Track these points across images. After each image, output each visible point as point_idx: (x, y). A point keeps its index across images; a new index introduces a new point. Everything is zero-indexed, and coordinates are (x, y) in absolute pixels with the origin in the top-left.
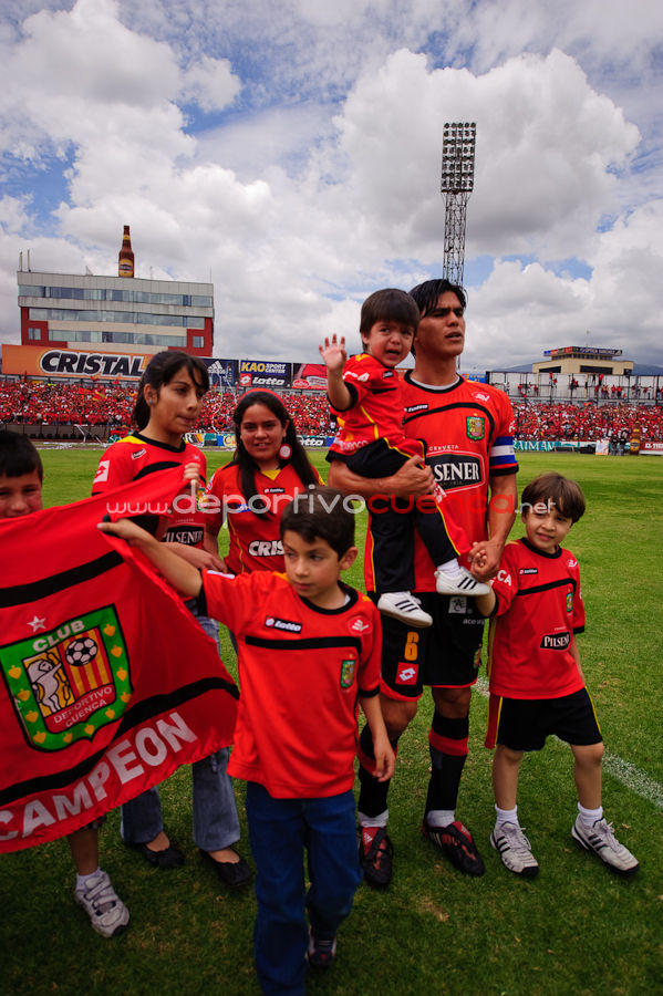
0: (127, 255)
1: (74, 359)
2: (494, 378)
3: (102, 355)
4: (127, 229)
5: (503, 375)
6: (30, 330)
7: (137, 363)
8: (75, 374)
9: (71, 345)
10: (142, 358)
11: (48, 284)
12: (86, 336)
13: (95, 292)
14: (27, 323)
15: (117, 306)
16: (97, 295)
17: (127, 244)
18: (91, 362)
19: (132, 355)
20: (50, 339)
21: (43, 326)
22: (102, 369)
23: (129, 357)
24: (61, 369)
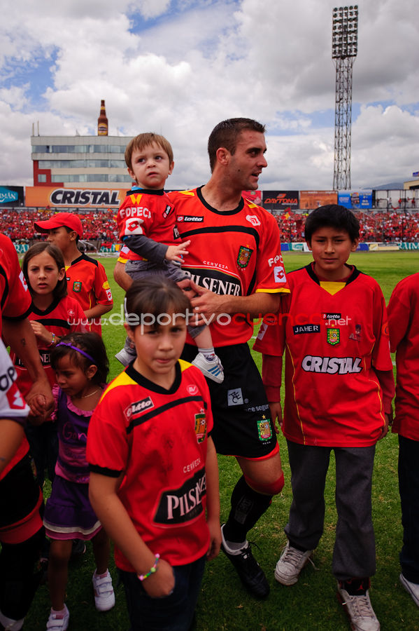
0: (103, 120)
1: (72, 194)
2: (379, 195)
3: (91, 191)
4: (103, 102)
5: (385, 193)
6: (39, 176)
7: (115, 195)
8: (73, 205)
9: (66, 185)
10: (118, 192)
11: (50, 144)
12: (76, 178)
13: (82, 147)
14: (37, 171)
15: (97, 156)
16: (83, 149)
17: (103, 112)
18: (84, 196)
19: (111, 190)
20: (52, 181)
21: (48, 172)
22: (91, 200)
23: (109, 191)
24: (64, 202)
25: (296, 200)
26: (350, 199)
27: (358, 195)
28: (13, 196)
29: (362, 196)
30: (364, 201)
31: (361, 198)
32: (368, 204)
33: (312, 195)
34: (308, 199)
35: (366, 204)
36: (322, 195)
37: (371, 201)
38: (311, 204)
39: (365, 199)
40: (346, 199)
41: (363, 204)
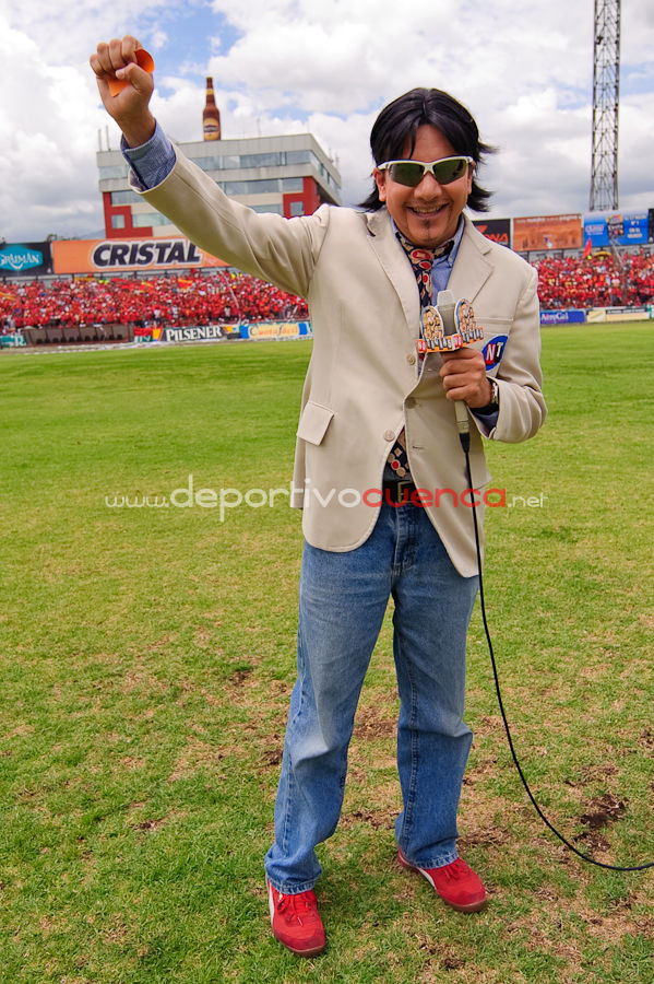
0: (212, 113)
1: (127, 250)
3: (156, 242)
7: (193, 247)
8: (127, 266)
14: (110, 210)
18: (144, 251)
21: (127, 212)
22: (155, 258)
23: (186, 241)
24: (112, 263)
25: (505, 235)
26: (606, 228)
27: (621, 220)
28: (35, 259)
29: (630, 221)
30: (632, 230)
31: (626, 226)
32: (640, 235)
33: (534, 224)
34: (527, 232)
35: (636, 236)
36: (552, 224)
37: (646, 229)
38: (533, 242)
39: (635, 226)
40: (599, 229)
41: (630, 236)
